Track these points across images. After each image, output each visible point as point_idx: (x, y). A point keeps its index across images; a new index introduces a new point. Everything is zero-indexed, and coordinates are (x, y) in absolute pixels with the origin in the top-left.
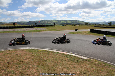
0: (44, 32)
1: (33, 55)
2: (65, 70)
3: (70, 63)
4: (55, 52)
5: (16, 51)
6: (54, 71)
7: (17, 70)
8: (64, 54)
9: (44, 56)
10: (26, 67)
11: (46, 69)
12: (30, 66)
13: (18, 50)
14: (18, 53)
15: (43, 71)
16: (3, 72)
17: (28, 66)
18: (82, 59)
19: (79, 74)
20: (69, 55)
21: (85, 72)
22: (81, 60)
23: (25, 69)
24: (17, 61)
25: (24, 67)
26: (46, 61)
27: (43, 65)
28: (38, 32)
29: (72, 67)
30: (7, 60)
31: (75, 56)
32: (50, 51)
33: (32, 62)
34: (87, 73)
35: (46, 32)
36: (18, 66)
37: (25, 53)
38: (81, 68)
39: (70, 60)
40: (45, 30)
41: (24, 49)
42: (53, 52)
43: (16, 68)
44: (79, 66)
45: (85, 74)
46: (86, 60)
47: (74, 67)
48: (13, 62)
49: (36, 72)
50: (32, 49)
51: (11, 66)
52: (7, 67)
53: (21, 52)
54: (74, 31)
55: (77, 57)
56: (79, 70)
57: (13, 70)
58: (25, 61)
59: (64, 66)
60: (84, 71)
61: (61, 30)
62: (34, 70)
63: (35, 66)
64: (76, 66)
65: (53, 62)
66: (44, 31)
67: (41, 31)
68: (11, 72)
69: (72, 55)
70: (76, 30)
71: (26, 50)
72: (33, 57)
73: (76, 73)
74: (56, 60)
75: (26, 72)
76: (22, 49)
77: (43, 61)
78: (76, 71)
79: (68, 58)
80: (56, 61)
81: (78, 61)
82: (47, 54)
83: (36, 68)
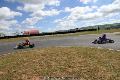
0: (86, 35)
7: (61, 59)
8: (117, 51)
12: (76, 57)
16: (48, 58)
25: (68, 57)
27: (90, 57)
30: (52, 52)
33: (77, 54)
35: (88, 35)
36: (62, 56)
42: (101, 49)
48: (57, 53)
49: (83, 62)
57: (57, 58)
58: (70, 53)
62: (80, 60)
68: (55, 59)
71: (69, 47)
75: (71, 61)
80: (108, 55)
83: (82, 58)
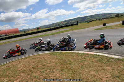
1: (57, 59)
2: (92, 73)
3: (98, 64)
4: (80, 53)
5: (40, 55)
6: (79, 74)
7: (41, 75)
8: (91, 54)
9: (69, 58)
10: (49, 71)
11: (71, 73)
12: (54, 70)
13: (43, 54)
14: (42, 57)
15: (68, 75)
16: (29, 77)
17: (51, 71)
18: (113, 58)
19: (111, 77)
20: (97, 55)
21: (118, 75)
22: (113, 60)
23: (49, 74)
24: (41, 66)
25: (47, 72)
26: (70, 64)
27: (67, 69)
28: (62, 34)
29: (101, 69)
30: (32, 66)
31: (104, 56)
32: (75, 53)
33: (56, 66)
34: (122, 76)
35: (69, 32)
36: (42, 71)
37: (49, 57)
38: (113, 69)
39: (99, 61)
40: (69, 30)
41: (47, 53)
42: (78, 53)
43: (41, 72)
44: (110, 68)
45: (118, 77)
46: (119, 59)
47: (104, 69)
48: (37, 66)
49: (59, 77)
50: (56, 52)
51: (35, 71)
52: (32, 73)
53: (45, 56)
54: (101, 26)
55: (107, 57)
56: (110, 73)
57: (37, 75)
58: (49, 65)
59: (91, 68)
60: (116, 73)
61: (87, 27)
62: (58, 74)
63: (59, 70)
64: (106, 68)
65: (78, 64)
66: (67, 31)
67: (65, 31)
68: (35, 77)
69: (101, 55)
70: (104, 25)
71: (50, 53)
72: (56, 61)
73: (106, 77)
74: (81, 62)
75: (50, 77)
76: (46, 53)
77: (68, 64)
78: (106, 74)
79: (96, 59)
80: (82, 64)
81: (108, 61)
82: (71, 56)
83: (60, 72)
